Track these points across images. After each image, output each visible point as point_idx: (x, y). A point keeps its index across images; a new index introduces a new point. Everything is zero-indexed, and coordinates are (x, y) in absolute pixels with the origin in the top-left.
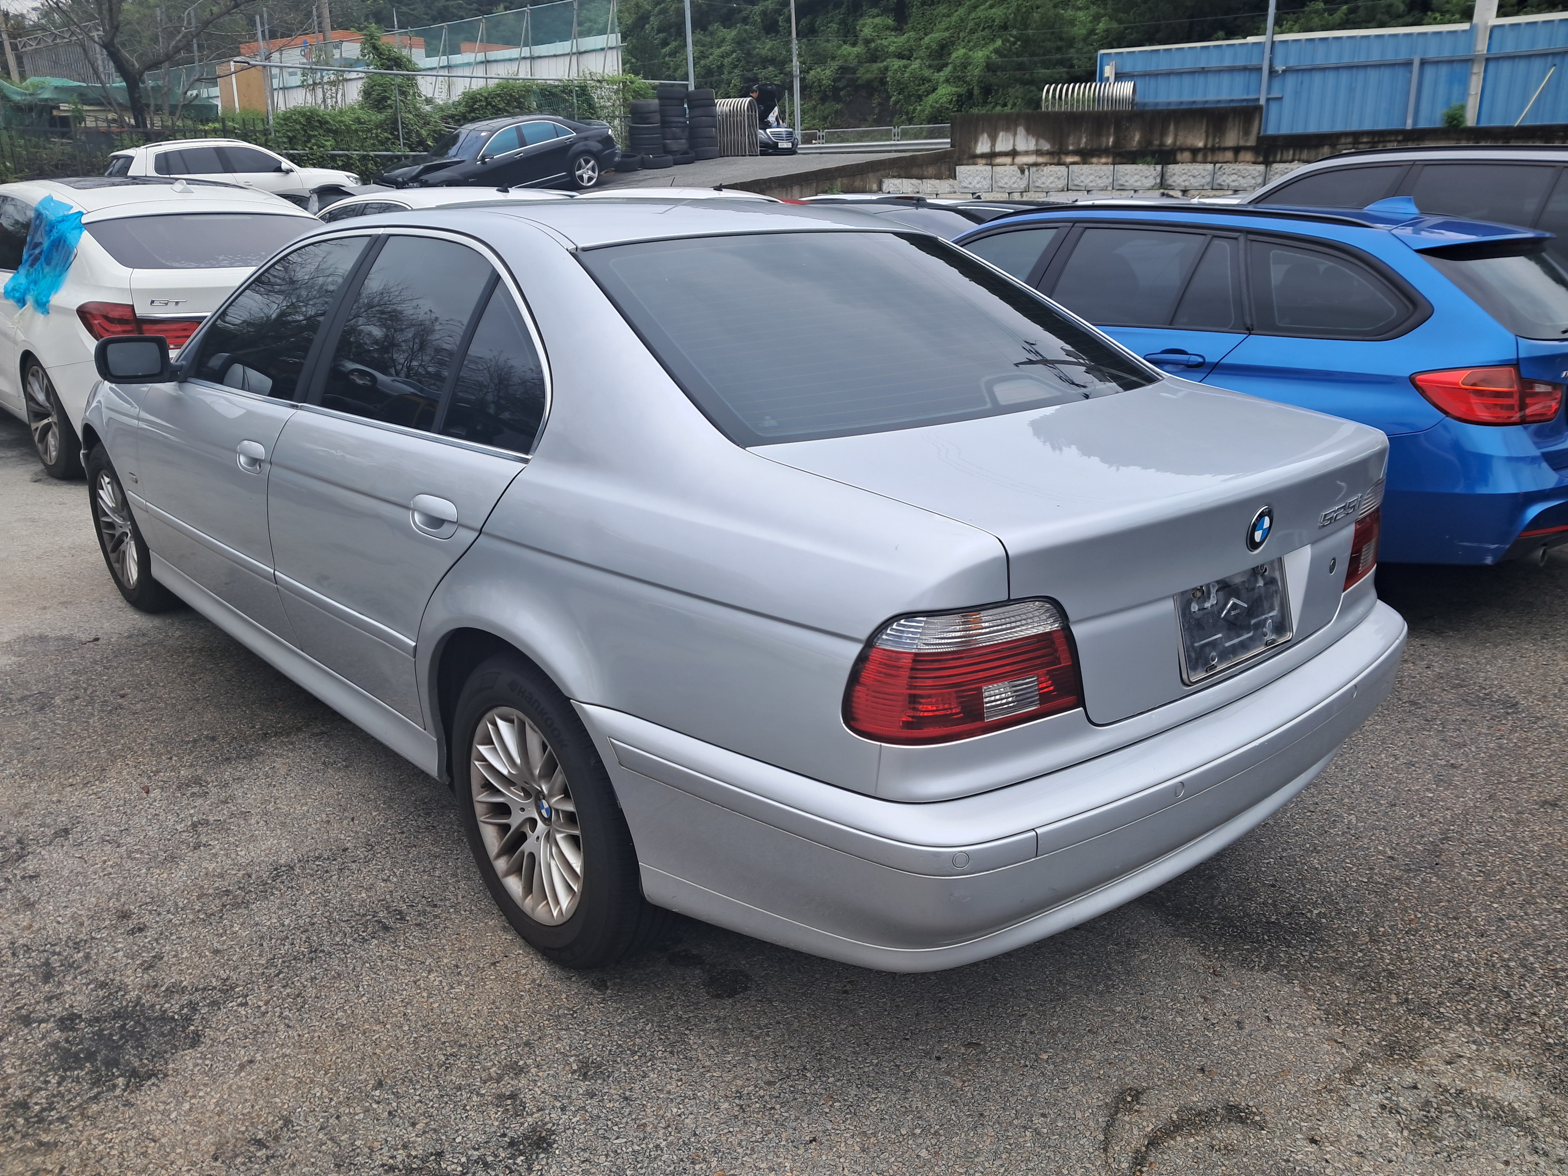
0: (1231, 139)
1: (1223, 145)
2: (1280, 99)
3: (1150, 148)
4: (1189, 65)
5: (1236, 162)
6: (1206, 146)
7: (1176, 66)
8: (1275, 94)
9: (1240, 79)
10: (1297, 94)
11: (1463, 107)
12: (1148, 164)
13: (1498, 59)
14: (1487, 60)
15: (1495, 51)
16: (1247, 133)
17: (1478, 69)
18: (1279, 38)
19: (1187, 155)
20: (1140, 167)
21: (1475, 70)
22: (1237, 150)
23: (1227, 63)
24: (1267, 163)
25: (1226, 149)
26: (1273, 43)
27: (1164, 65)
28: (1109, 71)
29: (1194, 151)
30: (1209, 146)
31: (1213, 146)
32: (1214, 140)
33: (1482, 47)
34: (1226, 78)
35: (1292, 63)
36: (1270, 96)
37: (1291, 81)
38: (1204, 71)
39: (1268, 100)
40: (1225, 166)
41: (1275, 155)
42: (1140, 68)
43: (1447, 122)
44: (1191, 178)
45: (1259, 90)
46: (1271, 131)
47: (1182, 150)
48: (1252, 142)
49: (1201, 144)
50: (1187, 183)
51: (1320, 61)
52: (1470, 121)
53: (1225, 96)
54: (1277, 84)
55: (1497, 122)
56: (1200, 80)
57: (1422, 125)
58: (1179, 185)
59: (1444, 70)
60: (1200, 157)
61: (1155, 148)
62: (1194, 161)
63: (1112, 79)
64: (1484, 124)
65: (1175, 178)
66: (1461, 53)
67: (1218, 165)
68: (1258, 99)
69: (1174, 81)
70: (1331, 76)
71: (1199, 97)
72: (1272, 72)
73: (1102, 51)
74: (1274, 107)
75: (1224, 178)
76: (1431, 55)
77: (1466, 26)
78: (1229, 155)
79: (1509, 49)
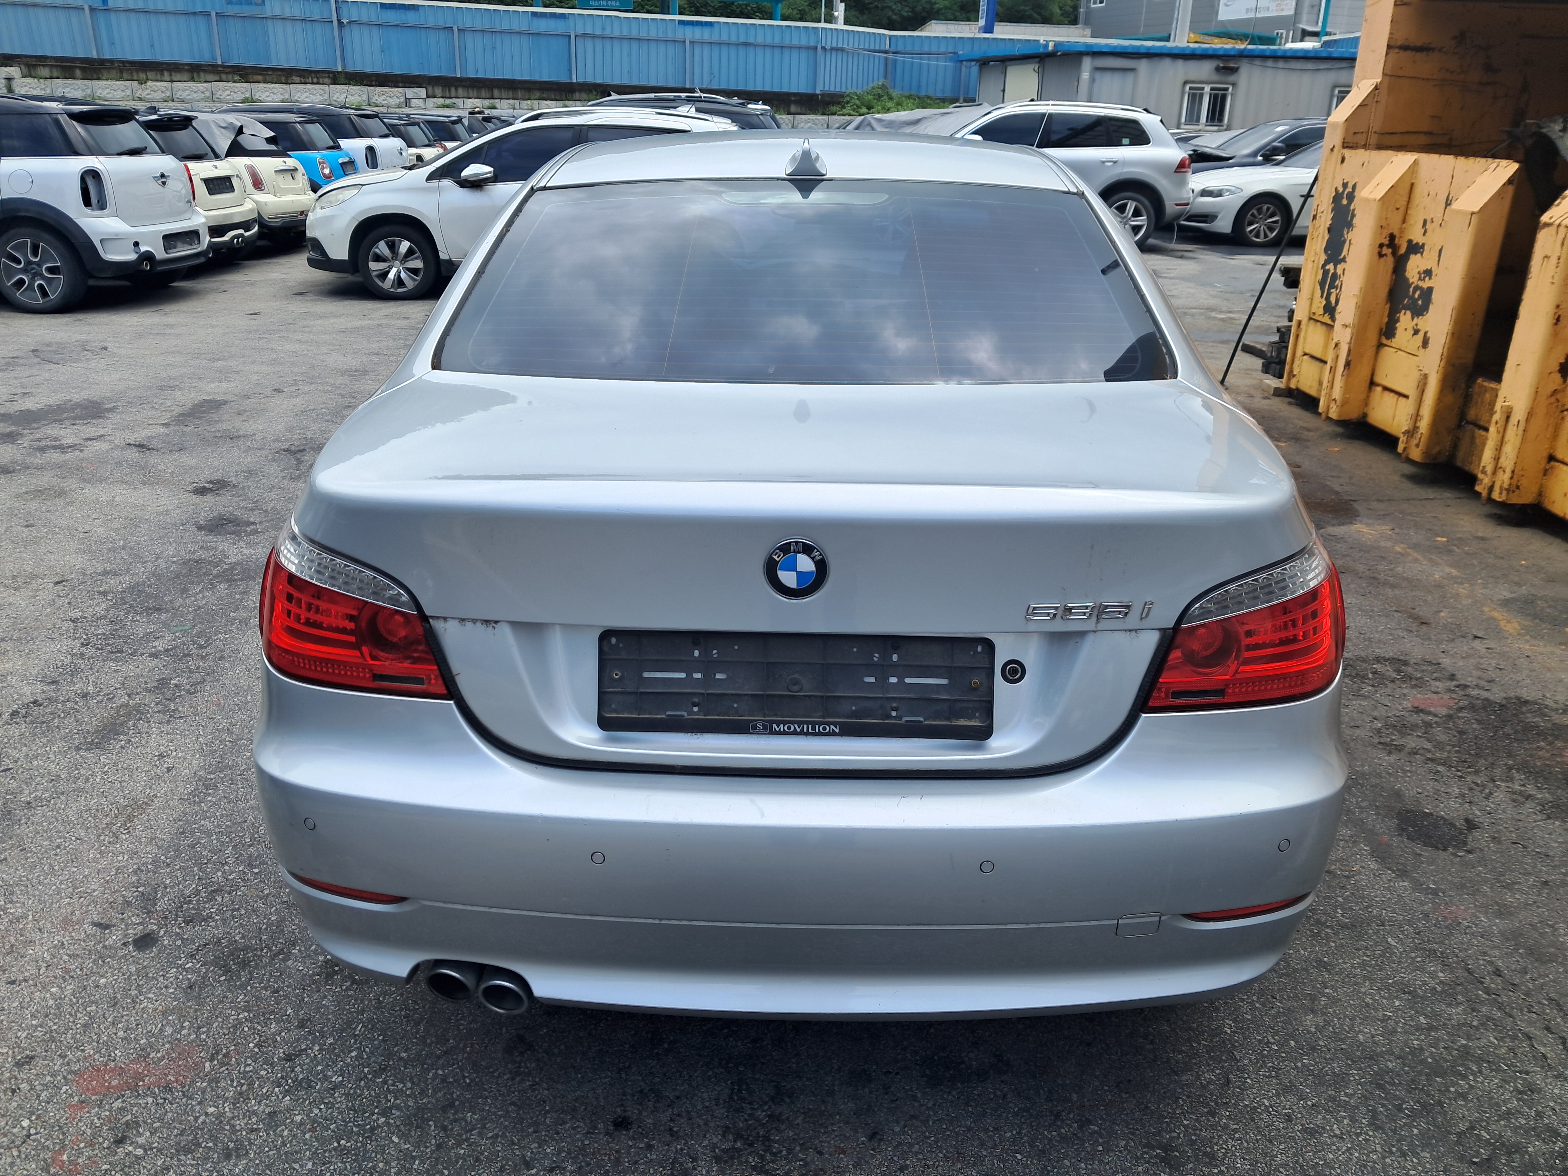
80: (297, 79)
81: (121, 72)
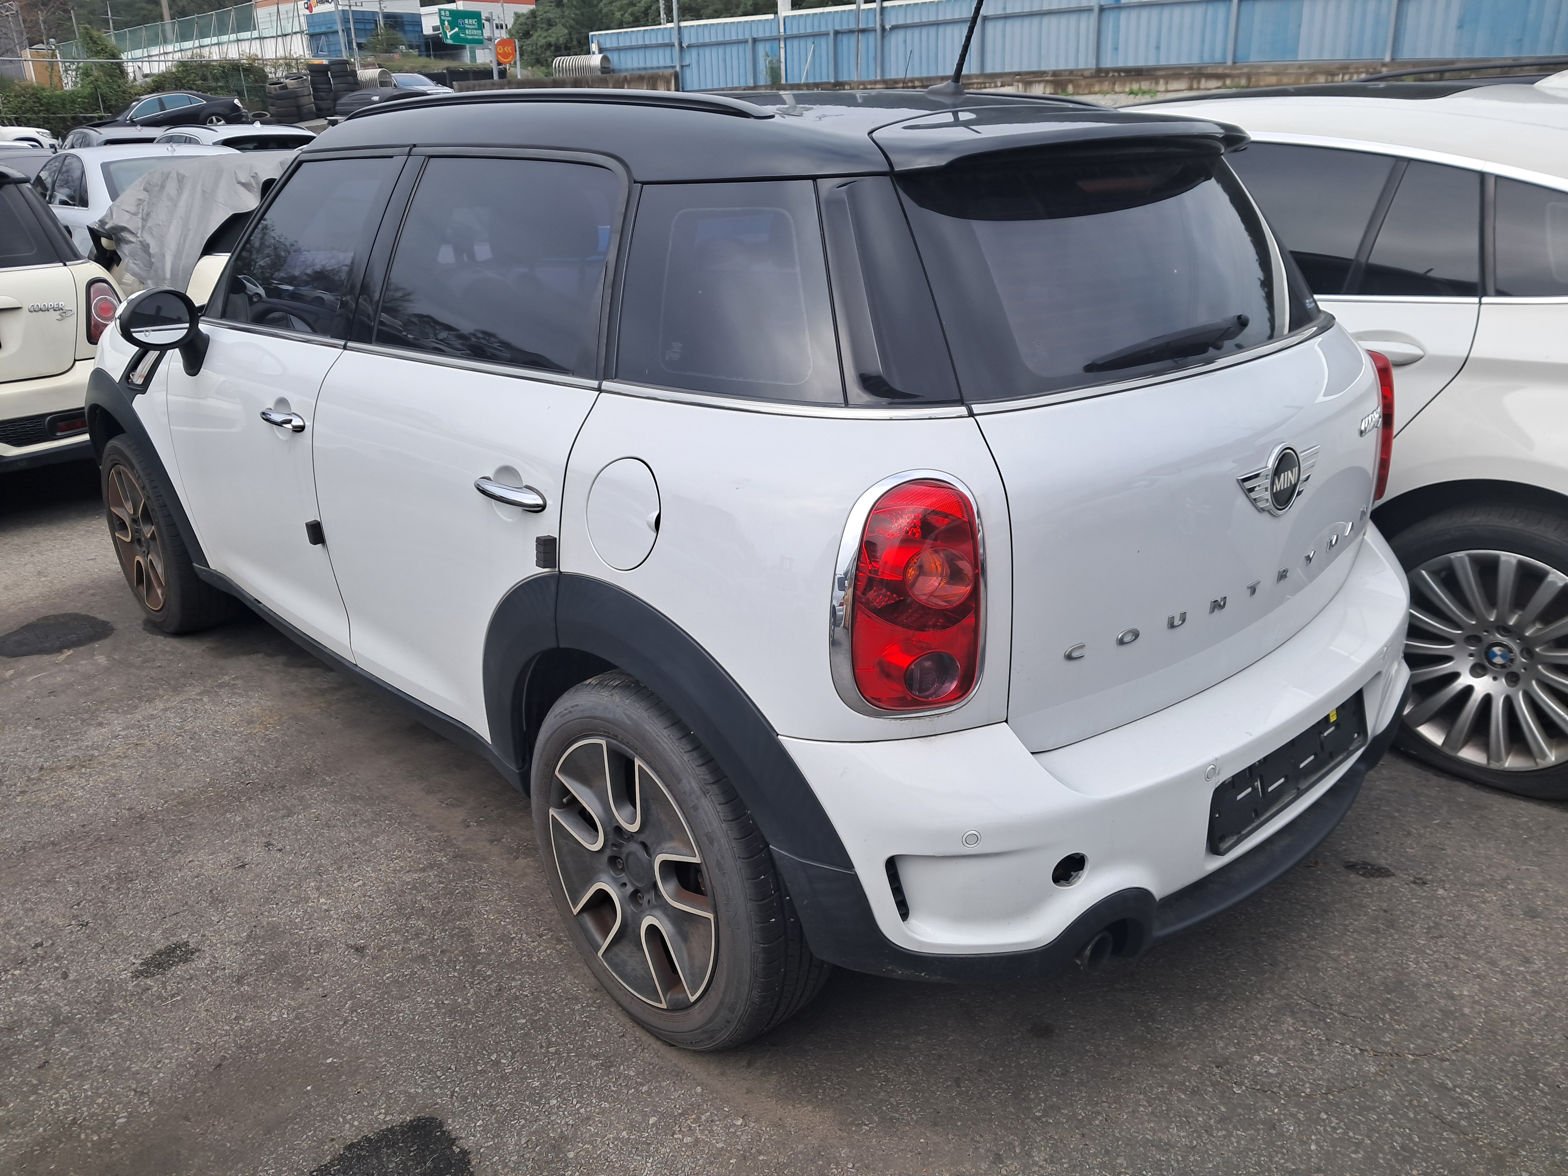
2: (689, 66)
4: (639, 43)
7: (632, 43)
8: (686, 62)
9: (663, 53)
10: (698, 62)
11: (780, 71)
13: (793, 37)
14: (785, 39)
15: (788, 33)
17: (782, 45)
18: (683, 24)
23: (659, 40)
26: (680, 28)
27: (625, 43)
28: (594, 47)
33: (782, 30)
34: (659, 52)
35: (693, 41)
36: (683, 64)
37: (694, 52)
38: (645, 47)
39: (682, 67)
42: (614, 44)
45: (676, 60)
51: (707, 40)
52: (783, 79)
53: (660, 64)
54: (685, 55)
55: (796, 80)
56: (646, 53)
57: (760, 83)
59: (766, 45)
63: (597, 52)
64: (789, 82)
66: (775, 34)
68: (675, 67)
69: (635, 54)
70: (714, 50)
71: (647, 65)
72: (681, 47)
73: (591, 33)
74: (687, 71)
76: (761, 35)
77: (771, 16)
79: (795, 32)
81: (1114, 84)
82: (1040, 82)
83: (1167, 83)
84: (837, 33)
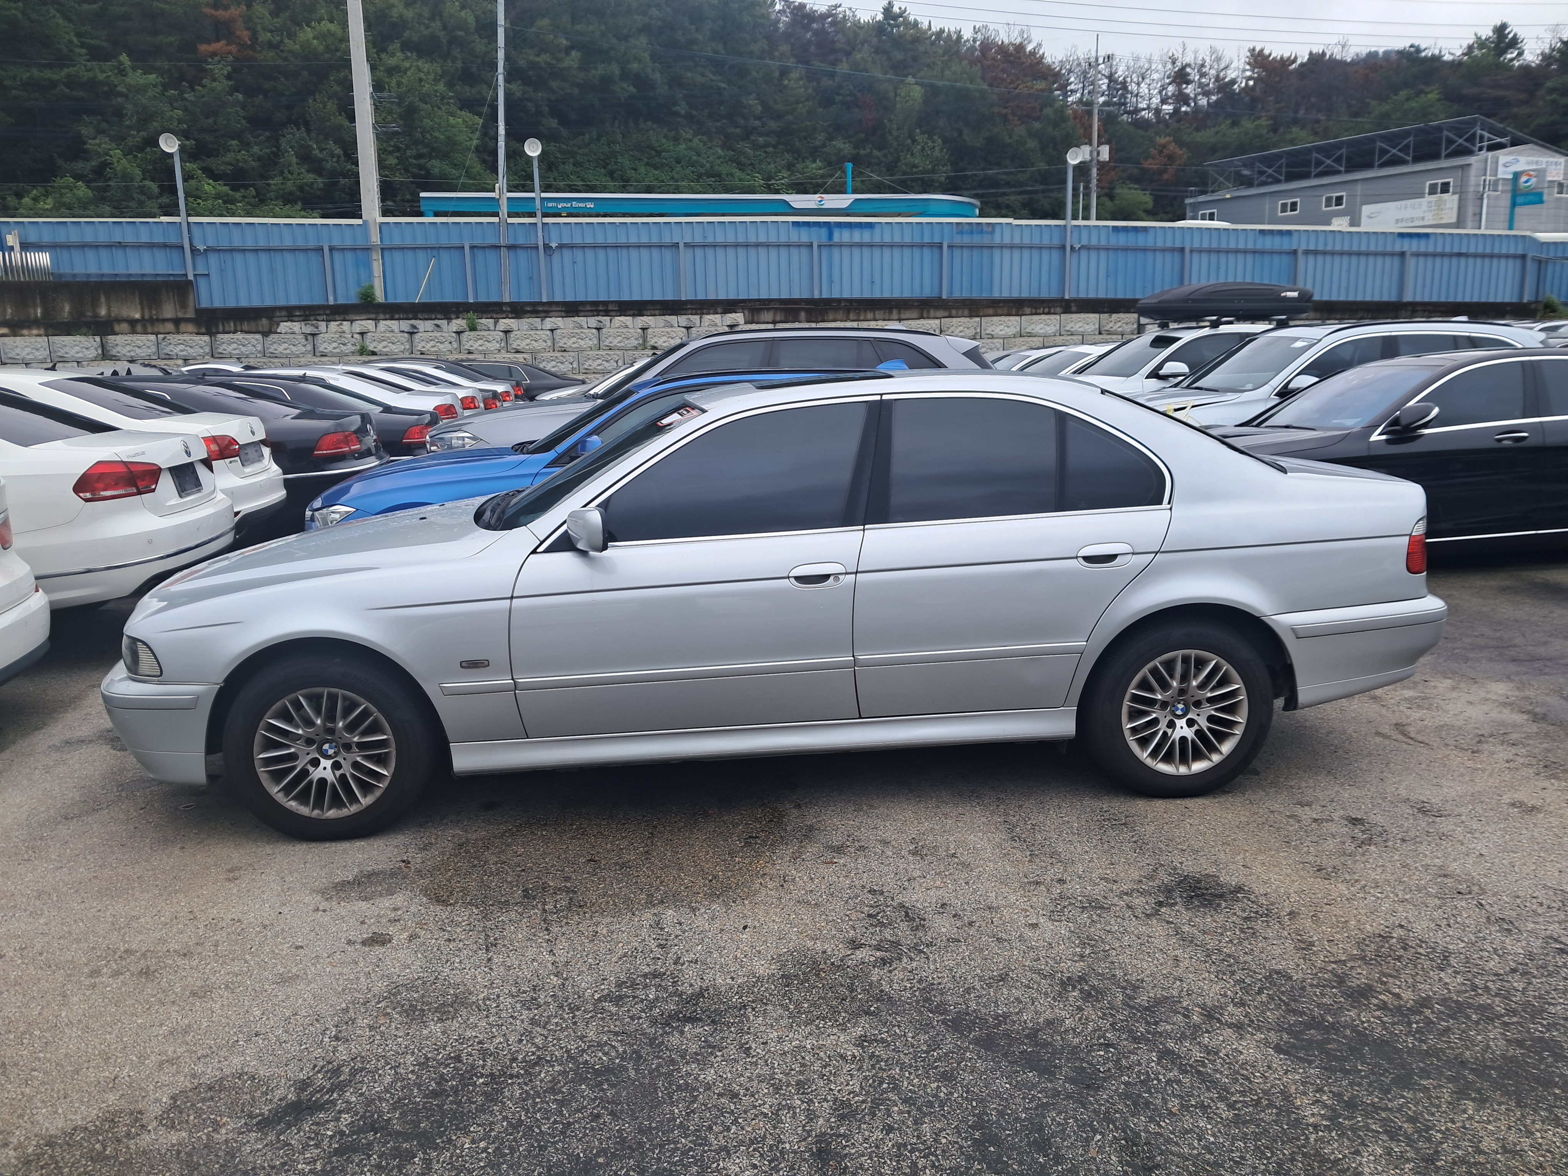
0: (169, 311)
1: (161, 317)
2: (208, 275)
3: (83, 319)
4: (103, 238)
5: (178, 333)
6: (143, 317)
7: (89, 238)
8: (201, 270)
9: (161, 256)
10: (222, 271)
11: (372, 287)
12: (85, 335)
13: (390, 249)
14: (382, 249)
15: (387, 242)
16: (183, 305)
17: (376, 256)
18: (192, 219)
19: (125, 326)
20: (78, 338)
21: (374, 257)
22: (177, 322)
23: (145, 238)
24: (211, 333)
25: (164, 320)
26: (188, 223)
27: (74, 237)
28: (12, 241)
29: (132, 323)
30: (147, 317)
31: (151, 318)
32: (151, 312)
33: (375, 238)
34: (146, 254)
35: (211, 243)
36: (196, 273)
37: (213, 258)
38: (121, 246)
39: (195, 275)
40: (169, 337)
41: (217, 327)
42: (47, 238)
43: (361, 298)
44: (136, 349)
45: (185, 267)
46: (205, 304)
47: (119, 321)
48: (190, 314)
49: (137, 316)
50: (132, 354)
51: (237, 243)
52: (380, 297)
53: (148, 269)
54: (200, 261)
55: (401, 300)
56: (119, 254)
57: (341, 301)
58: (125, 355)
59: (349, 255)
60: (139, 328)
61: (89, 319)
62: (133, 332)
63: (17, 248)
64: (391, 300)
65: (119, 348)
66: (360, 243)
67: (161, 336)
68: (186, 275)
69: (90, 254)
70: (251, 257)
71: (121, 270)
72: (194, 250)
74: (202, 282)
75: (171, 347)
76: (336, 243)
77: (359, 221)
78: (170, 326)
79: (397, 242)
80: (1028, 310)
81: (848, 313)
82: (768, 309)
83: (899, 313)
84: (472, 248)
